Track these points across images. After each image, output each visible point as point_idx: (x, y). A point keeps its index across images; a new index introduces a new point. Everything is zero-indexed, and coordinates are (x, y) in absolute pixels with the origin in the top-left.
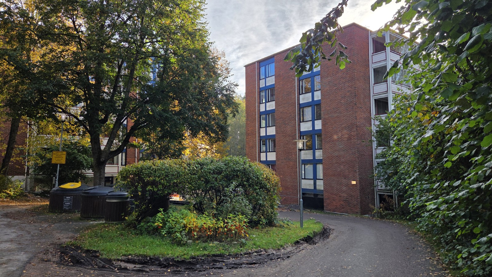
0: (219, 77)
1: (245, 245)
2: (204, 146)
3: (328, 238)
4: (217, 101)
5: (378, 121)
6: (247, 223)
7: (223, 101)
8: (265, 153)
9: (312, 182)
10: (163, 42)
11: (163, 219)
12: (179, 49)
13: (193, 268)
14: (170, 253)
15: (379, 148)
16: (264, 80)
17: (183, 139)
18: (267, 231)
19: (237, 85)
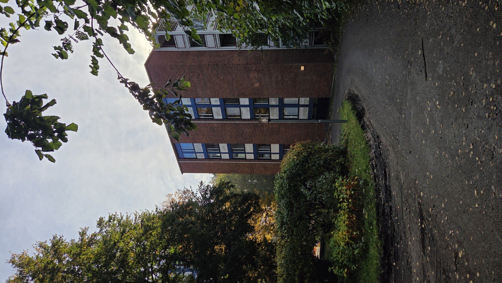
0: (192, 201)
1: (366, 180)
2: (263, 219)
3: (358, 96)
4: (217, 204)
5: (243, 44)
6: (343, 177)
7: (217, 198)
8: (272, 155)
9: (301, 109)
10: (153, 261)
11: (340, 268)
12: (161, 243)
13: (392, 237)
14: (375, 261)
15: (269, 44)
16: (197, 154)
17: (256, 241)
18: (351, 157)
19: (201, 183)
